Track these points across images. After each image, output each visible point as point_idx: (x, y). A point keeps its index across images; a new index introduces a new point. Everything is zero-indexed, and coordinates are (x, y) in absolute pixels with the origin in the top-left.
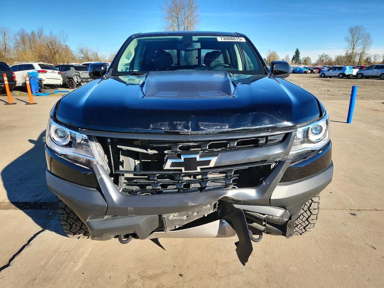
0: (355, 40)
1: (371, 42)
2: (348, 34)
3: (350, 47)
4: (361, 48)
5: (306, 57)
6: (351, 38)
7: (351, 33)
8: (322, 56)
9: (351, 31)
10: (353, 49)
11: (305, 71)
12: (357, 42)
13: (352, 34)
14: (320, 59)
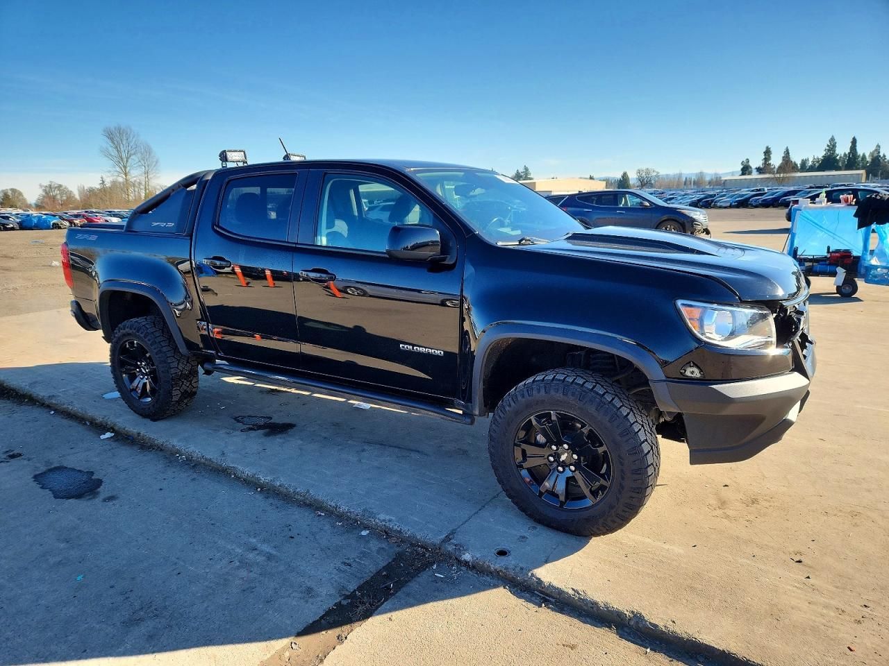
0: (124, 156)
1: (157, 162)
2: (104, 142)
3: (118, 169)
4: (141, 172)
5: (8, 188)
6: (114, 152)
7: (112, 140)
8: (50, 187)
9: (110, 135)
10: (126, 174)
11: (54, 224)
12: (130, 160)
13: (113, 142)
14: (46, 193)
